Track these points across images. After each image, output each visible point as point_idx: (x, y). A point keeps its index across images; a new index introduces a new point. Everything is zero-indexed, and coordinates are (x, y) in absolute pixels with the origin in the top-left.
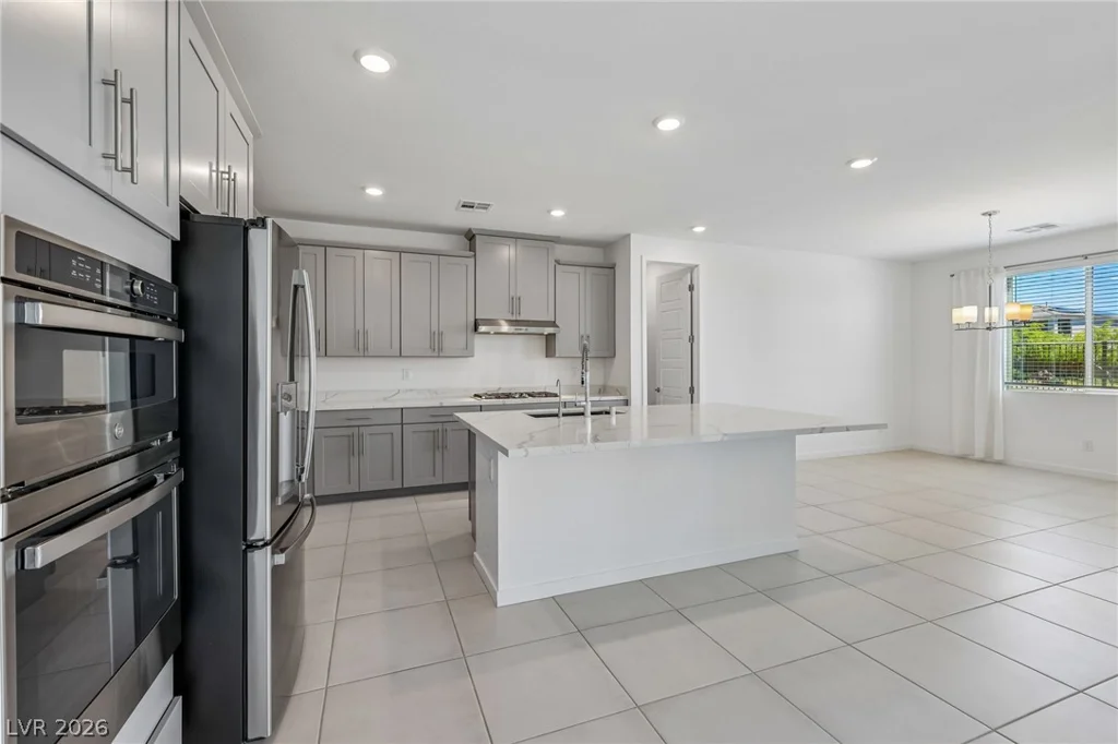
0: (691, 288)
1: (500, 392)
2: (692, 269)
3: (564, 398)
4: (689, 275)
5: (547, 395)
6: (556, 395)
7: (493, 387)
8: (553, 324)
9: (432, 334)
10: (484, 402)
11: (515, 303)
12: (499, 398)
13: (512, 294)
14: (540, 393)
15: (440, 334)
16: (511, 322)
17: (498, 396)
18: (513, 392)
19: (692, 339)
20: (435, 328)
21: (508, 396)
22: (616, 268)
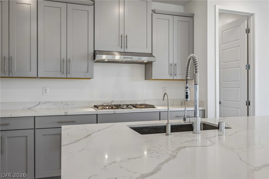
0: (248, 31)
1: (113, 104)
2: (248, 17)
3: (159, 108)
4: (246, 22)
5: (147, 106)
6: (153, 107)
7: (108, 100)
8: (151, 55)
9: (62, 61)
10: (100, 111)
11: (123, 39)
12: (112, 108)
13: (122, 32)
14: (141, 105)
15: (68, 61)
16: (121, 53)
17: (112, 107)
18: (122, 104)
19: (248, 67)
20: (64, 56)
21: (118, 107)
22: (195, 18)
